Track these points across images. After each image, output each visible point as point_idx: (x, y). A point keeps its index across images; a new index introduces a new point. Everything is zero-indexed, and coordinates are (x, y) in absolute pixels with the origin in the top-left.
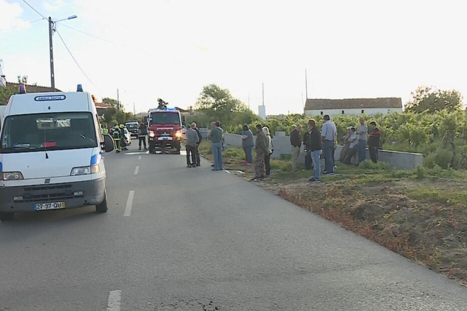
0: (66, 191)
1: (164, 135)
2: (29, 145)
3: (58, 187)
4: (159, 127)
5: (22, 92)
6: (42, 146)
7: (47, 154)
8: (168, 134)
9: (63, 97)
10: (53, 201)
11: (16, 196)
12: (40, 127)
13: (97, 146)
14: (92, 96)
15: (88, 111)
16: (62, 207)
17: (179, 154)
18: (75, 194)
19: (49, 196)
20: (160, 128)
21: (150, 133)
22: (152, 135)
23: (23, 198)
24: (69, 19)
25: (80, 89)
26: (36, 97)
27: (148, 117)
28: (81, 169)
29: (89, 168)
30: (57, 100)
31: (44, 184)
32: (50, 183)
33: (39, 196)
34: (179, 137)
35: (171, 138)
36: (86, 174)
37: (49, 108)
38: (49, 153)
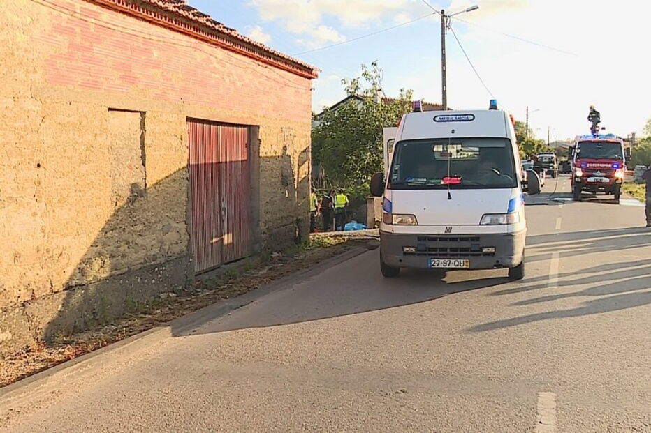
0: (472, 245)
1: (597, 174)
2: (425, 180)
3: (462, 239)
4: (589, 163)
5: (417, 110)
6: (442, 183)
7: (449, 194)
8: (604, 174)
9: (470, 118)
10: (454, 257)
11: (408, 247)
12: (437, 156)
13: (517, 186)
14: (510, 116)
15: (505, 137)
16: (465, 267)
17: (618, 203)
18: (485, 250)
19: (448, 250)
20: (591, 165)
21: (576, 171)
22: (579, 173)
23: (415, 250)
24: (467, 11)
25: (493, 106)
26: (436, 116)
27: (575, 148)
28: (495, 218)
29: (505, 215)
30: (463, 120)
31: (444, 233)
32: (452, 233)
33: (435, 249)
34: (620, 178)
35: (607, 180)
36: (501, 224)
37: (453, 132)
38: (452, 191)
